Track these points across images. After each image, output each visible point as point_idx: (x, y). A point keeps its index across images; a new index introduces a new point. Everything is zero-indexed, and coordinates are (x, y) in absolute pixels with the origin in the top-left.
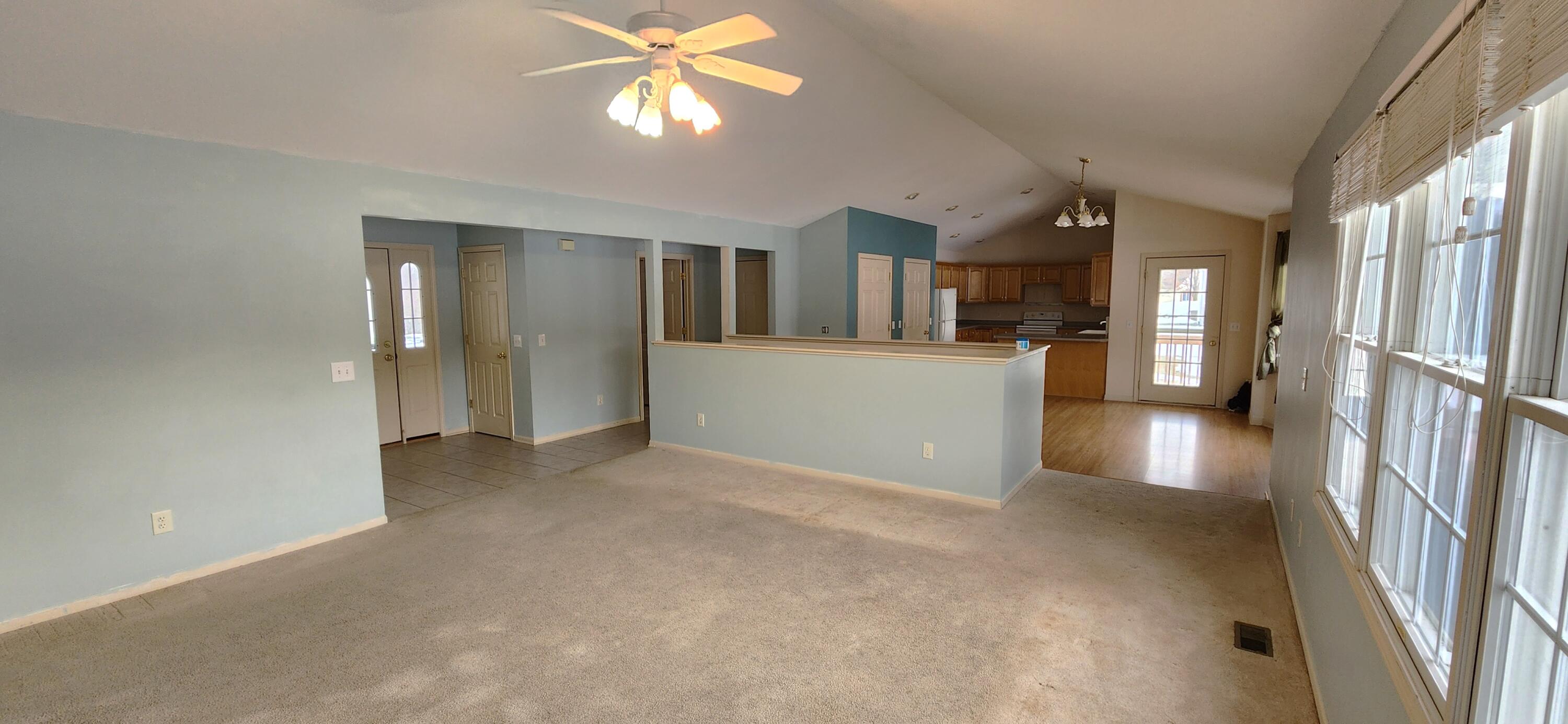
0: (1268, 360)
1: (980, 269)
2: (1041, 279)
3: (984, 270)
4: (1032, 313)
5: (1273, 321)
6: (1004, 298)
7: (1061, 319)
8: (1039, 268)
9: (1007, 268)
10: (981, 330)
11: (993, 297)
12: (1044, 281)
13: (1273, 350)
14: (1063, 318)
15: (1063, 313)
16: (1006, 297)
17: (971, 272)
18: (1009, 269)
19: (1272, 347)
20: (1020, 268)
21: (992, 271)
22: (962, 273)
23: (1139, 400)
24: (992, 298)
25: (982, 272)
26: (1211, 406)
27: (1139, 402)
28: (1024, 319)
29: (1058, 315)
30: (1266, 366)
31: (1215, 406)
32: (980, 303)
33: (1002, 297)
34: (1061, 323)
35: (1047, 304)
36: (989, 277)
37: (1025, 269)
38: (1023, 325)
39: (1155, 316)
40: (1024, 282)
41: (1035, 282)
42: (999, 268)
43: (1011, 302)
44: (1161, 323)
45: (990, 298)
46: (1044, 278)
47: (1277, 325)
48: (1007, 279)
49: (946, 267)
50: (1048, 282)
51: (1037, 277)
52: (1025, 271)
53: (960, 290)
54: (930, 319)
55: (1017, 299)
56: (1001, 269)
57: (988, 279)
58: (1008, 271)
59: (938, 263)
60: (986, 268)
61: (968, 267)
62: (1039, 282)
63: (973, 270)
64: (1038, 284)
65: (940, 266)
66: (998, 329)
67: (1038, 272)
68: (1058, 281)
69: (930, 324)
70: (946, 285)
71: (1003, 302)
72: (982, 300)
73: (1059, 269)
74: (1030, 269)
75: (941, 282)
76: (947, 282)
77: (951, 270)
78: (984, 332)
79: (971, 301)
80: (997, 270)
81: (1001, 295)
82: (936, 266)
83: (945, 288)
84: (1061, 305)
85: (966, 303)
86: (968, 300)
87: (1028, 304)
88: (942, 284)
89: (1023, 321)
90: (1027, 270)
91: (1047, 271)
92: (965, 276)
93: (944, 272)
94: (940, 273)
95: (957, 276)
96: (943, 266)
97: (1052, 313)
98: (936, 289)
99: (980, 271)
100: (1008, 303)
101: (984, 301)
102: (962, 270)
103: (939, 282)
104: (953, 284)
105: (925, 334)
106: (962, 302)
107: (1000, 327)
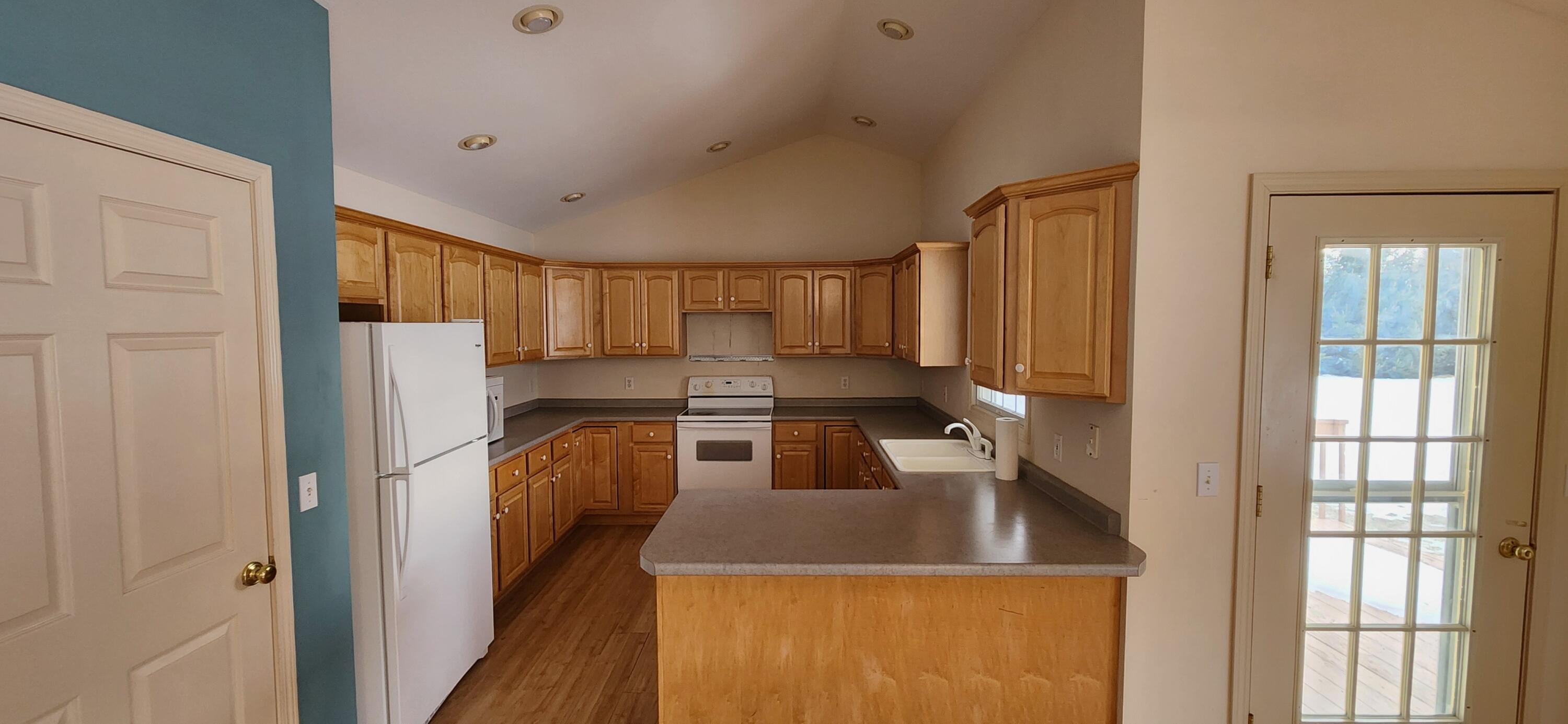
1: (577, 274)
2: (727, 299)
3: (589, 275)
4: (707, 379)
6: (641, 345)
7: (772, 394)
8: (721, 273)
9: (644, 273)
10: (588, 430)
11: (613, 345)
12: (733, 306)
15: (774, 379)
16: (644, 345)
17: (554, 278)
18: (651, 274)
20: (675, 275)
21: (610, 279)
22: (526, 280)
24: (612, 347)
25: (581, 279)
28: (689, 395)
29: (763, 385)
32: (583, 359)
33: (637, 345)
34: (770, 404)
35: (742, 359)
36: (602, 296)
37: (688, 274)
38: (687, 414)
40: (687, 306)
41: (711, 306)
42: (626, 273)
43: (657, 354)
45: (608, 346)
46: (733, 299)
48: (645, 301)
49: (457, 251)
50: (740, 306)
51: (715, 296)
52: (688, 282)
53: (493, 326)
54: (309, 482)
55: (671, 346)
56: (630, 275)
57: (601, 297)
58: (646, 280)
59: (345, 215)
60: (590, 270)
61: (544, 267)
62: (720, 306)
63: (560, 273)
64: (718, 312)
65: (367, 231)
66: (632, 427)
67: (717, 283)
68: (766, 306)
69: (309, 501)
70: (402, 308)
71: (639, 355)
72: (588, 353)
73: (766, 277)
74: (699, 278)
75: (375, 295)
76: (475, 302)
77: (439, 256)
78: (595, 435)
79: (558, 353)
80: (620, 277)
81: (633, 338)
82: (339, 224)
83: (400, 321)
84: (767, 361)
85: (546, 358)
86: (551, 354)
87: (692, 359)
88: (381, 302)
89: (688, 399)
90: (693, 279)
91: (741, 282)
92: (538, 290)
93: (390, 257)
94: (367, 259)
95: (487, 285)
96: (386, 234)
97: (751, 379)
98: (341, 320)
99: (578, 278)
100: (648, 355)
101: (593, 353)
102: (505, 267)
103: (364, 294)
104: (449, 308)
105: (250, 582)
106: (535, 358)
107: (634, 422)
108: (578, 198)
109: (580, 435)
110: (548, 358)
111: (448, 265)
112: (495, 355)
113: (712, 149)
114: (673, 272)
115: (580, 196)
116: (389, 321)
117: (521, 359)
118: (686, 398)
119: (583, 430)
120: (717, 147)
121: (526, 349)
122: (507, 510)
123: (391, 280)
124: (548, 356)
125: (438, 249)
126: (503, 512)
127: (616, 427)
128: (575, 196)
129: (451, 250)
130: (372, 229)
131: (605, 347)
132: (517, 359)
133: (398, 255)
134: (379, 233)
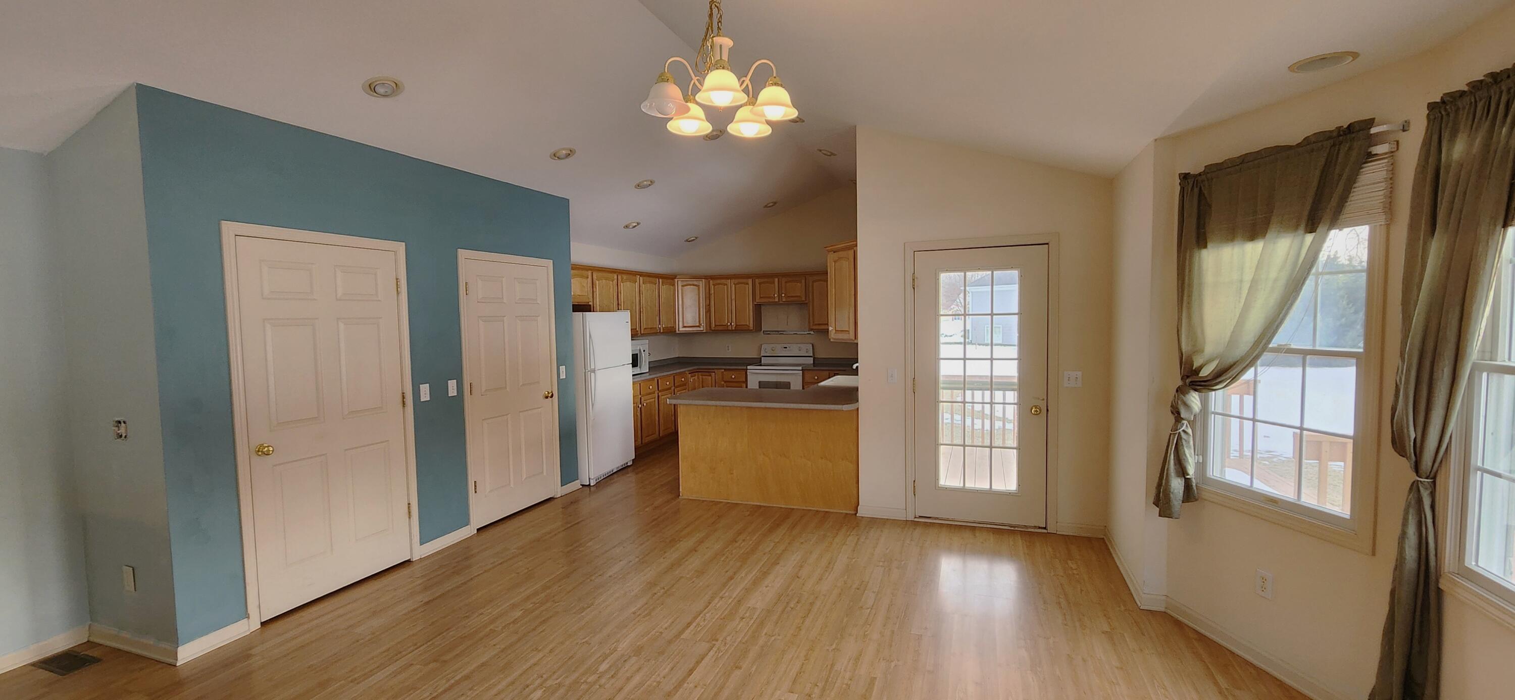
0: (1182, 471)
1: (695, 283)
2: (780, 296)
3: (702, 283)
4: (773, 345)
5: (1188, 381)
6: (731, 324)
7: (812, 355)
8: (776, 280)
9: (733, 281)
10: (700, 373)
11: (716, 324)
12: (785, 300)
13: (1189, 447)
14: (813, 354)
15: (813, 345)
16: (733, 324)
17: (682, 286)
18: (736, 281)
19: (1188, 442)
20: (750, 281)
21: (713, 285)
22: (664, 289)
23: (915, 518)
24: (715, 325)
25: (698, 286)
26: (1040, 528)
27: (916, 520)
28: (762, 355)
29: (807, 350)
30: (1177, 485)
31: (1045, 528)
32: (700, 333)
33: (729, 324)
34: (811, 361)
35: (793, 333)
36: (710, 294)
37: (757, 281)
38: (761, 365)
39: (935, 360)
40: (758, 300)
41: (771, 300)
42: (723, 281)
43: (740, 330)
44: (948, 369)
45: (713, 325)
46: (784, 295)
47: (1196, 390)
48: (733, 297)
49: (625, 277)
50: (789, 300)
51: (773, 294)
52: (757, 285)
53: (644, 314)
54: (562, 368)
55: (748, 324)
56: (725, 283)
57: (708, 297)
58: (734, 285)
59: (576, 267)
60: (703, 280)
61: (676, 280)
62: (777, 300)
63: (685, 283)
64: (775, 304)
65: (584, 273)
66: (723, 372)
67: (774, 286)
68: (803, 299)
69: (563, 376)
70: (599, 305)
71: (730, 330)
72: (702, 329)
73: (803, 281)
74: (764, 283)
75: (587, 301)
76: (634, 301)
77: (616, 281)
78: (704, 377)
79: (684, 329)
80: (719, 284)
81: (727, 320)
82: (572, 272)
83: (598, 310)
84: (810, 334)
85: (677, 332)
86: (680, 330)
87: (765, 333)
88: (590, 303)
89: (761, 358)
90: (760, 284)
91: (788, 284)
92: (672, 293)
93: (594, 283)
94: (585, 285)
95: (641, 292)
96: (592, 273)
97: (799, 345)
98: (573, 311)
99: (696, 285)
100: (735, 330)
101: (705, 330)
102: (651, 282)
103: (583, 301)
104: (621, 305)
105: (547, 397)
106: (671, 332)
107: (725, 369)
108: (694, 240)
109: (695, 376)
110: (679, 332)
111: (621, 285)
112: (645, 329)
113: (766, 206)
114: (749, 280)
115: (695, 238)
116: (593, 311)
117: (661, 331)
118: (759, 357)
119: (697, 374)
120: (769, 205)
121: (664, 326)
122: (645, 404)
123: (594, 293)
124: (679, 330)
125: (616, 277)
126: (643, 405)
127: (715, 372)
128: (692, 239)
129: (622, 277)
130: (587, 272)
131: (712, 325)
132: (659, 331)
133: (597, 282)
134: (590, 273)
